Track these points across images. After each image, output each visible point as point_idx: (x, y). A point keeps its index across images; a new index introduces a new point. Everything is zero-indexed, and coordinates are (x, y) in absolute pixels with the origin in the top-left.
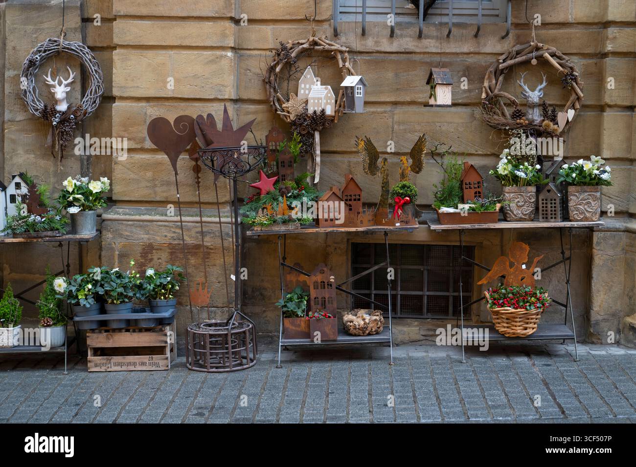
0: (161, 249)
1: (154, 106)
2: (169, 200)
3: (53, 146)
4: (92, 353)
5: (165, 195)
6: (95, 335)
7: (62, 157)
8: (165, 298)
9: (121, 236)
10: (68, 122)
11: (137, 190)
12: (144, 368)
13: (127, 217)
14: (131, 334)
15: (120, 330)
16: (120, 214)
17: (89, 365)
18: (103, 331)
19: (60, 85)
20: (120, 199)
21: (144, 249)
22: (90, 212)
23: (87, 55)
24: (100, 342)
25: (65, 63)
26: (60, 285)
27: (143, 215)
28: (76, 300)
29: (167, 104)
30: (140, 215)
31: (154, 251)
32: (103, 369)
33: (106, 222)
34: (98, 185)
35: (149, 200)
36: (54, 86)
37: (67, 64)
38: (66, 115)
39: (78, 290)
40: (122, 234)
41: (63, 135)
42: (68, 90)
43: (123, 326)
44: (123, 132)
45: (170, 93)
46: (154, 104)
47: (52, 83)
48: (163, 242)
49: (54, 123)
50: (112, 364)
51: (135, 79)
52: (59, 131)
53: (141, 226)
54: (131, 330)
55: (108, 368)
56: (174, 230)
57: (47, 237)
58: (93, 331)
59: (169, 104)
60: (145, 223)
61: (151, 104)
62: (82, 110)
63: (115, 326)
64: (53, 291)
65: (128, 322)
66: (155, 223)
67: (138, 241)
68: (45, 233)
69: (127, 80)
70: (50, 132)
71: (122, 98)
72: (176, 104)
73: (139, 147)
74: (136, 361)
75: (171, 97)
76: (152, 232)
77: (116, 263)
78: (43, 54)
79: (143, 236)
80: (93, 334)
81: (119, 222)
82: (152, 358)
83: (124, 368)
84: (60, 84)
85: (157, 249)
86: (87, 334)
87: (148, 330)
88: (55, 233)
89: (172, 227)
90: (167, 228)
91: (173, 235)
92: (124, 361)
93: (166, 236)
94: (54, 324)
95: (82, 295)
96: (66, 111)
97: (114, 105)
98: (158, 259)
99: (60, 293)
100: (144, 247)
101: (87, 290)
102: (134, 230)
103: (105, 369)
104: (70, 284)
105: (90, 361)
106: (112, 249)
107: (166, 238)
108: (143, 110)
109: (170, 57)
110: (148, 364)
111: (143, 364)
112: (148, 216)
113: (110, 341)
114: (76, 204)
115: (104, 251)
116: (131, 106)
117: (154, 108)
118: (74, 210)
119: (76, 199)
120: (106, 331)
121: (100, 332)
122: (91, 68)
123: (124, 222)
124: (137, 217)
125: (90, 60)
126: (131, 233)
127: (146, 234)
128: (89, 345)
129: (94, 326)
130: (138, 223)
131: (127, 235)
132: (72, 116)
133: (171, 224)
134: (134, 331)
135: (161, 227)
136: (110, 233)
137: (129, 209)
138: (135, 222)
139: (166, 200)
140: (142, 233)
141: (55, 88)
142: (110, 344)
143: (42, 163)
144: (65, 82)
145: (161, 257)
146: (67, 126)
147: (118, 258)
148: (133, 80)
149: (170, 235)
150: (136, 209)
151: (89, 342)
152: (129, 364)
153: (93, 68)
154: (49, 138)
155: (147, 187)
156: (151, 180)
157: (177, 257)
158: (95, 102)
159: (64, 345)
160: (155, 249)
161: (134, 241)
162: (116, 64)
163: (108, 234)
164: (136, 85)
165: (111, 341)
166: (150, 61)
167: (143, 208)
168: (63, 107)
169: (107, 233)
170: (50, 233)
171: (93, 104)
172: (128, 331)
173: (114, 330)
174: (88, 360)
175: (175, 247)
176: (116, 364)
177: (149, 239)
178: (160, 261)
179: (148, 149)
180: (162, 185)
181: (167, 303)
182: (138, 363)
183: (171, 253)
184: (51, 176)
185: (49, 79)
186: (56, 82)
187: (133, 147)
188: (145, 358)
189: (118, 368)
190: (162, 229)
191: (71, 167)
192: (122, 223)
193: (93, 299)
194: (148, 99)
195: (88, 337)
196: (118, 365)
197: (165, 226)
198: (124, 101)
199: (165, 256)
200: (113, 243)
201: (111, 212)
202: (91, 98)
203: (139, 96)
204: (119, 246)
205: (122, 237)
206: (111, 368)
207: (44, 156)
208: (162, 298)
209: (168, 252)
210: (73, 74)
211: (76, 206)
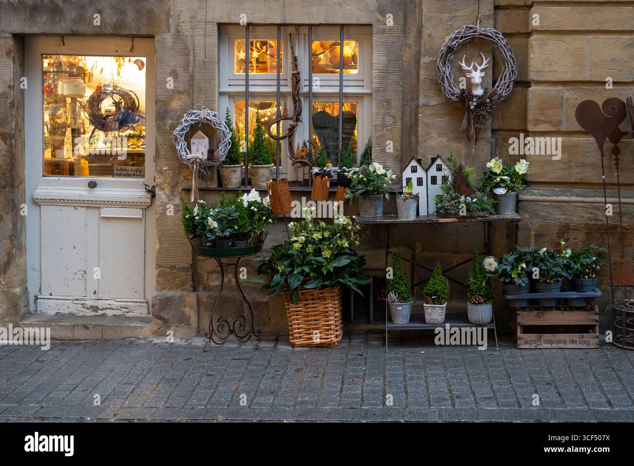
0: (577, 229)
1: (572, 89)
2: (584, 181)
3: (468, 130)
4: (522, 330)
5: (580, 176)
6: (526, 313)
7: (476, 140)
8: (589, 277)
9: (538, 216)
10: (483, 105)
11: (552, 171)
12: (574, 346)
13: (544, 198)
14: (562, 313)
15: (551, 309)
16: (534, 195)
17: (519, 342)
18: (534, 310)
19: (476, 71)
20: (535, 181)
21: (560, 229)
22: (513, 193)
23: (502, 41)
24: (530, 320)
25: (478, 49)
26: (490, 264)
27: (560, 196)
28: (510, 279)
29: (584, 87)
30: (556, 196)
31: (570, 231)
32: (533, 346)
33: (522, 203)
34: (522, 166)
35: (564, 181)
36: (470, 72)
37: (481, 50)
38: (483, 99)
39: (512, 269)
40: (538, 215)
41: (479, 119)
42: (483, 75)
43: (553, 304)
44: (540, 116)
45: (587, 77)
46: (571, 87)
47: (467, 68)
48: (580, 222)
49: (472, 107)
50: (542, 341)
51: (552, 63)
52: (475, 115)
53: (558, 207)
54: (562, 309)
55: (538, 345)
56: (591, 211)
57: (479, 217)
58: (524, 309)
59: (586, 88)
60: (562, 204)
61: (568, 87)
62: (497, 94)
63: (545, 304)
64: (482, 269)
65: (558, 300)
66: (572, 204)
67: (554, 222)
68: (478, 213)
69: (545, 64)
70: (466, 116)
71: (539, 82)
72: (592, 87)
73: (555, 130)
74: (566, 339)
75: (587, 81)
76: (569, 213)
77: (533, 243)
78: (460, 41)
79: (559, 217)
80: (523, 312)
81: (536, 203)
82: (583, 336)
83: (554, 346)
84: (475, 69)
85: (574, 230)
86: (518, 312)
87: (578, 309)
88: (486, 214)
89: (589, 208)
90: (584, 209)
91: (589, 216)
92: (553, 338)
93: (582, 217)
94: (485, 301)
95: (514, 274)
96: (482, 96)
97: (530, 89)
98: (575, 239)
99: (490, 272)
100: (560, 227)
101: (519, 269)
102: (551, 210)
103: (536, 347)
104: (502, 263)
105: (520, 339)
106: (529, 229)
107: (583, 219)
108: (560, 94)
109: (588, 41)
110: (578, 342)
111: (573, 342)
112: (564, 197)
113: (540, 319)
114: (502, 186)
115: (520, 231)
116: (548, 89)
117: (571, 92)
118: (500, 191)
119: (503, 181)
120: (536, 309)
121: (531, 310)
122: (506, 54)
123: (541, 203)
124: (554, 198)
125: (505, 46)
126: (547, 214)
127: (563, 215)
128: (519, 323)
129: (525, 305)
130: (555, 203)
131: (543, 216)
132: (488, 100)
133: (588, 205)
134: (565, 310)
135: (578, 208)
136: (526, 213)
137: (543, 190)
138: (552, 203)
139: (580, 181)
140: (558, 213)
141: (471, 73)
142: (541, 322)
143: (454, 145)
144: (479, 68)
145: (577, 237)
146: (483, 110)
147: (535, 238)
148: (550, 65)
149: (586, 216)
150: (551, 190)
151: (519, 319)
152: (559, 342)
153: (507, 53)
154: (465, 122)
155: (562, 169)
156: (566, 162)
157: (594, 238)
158: (508, 87)
159: (492, 322)
160: (572, 230)
161: (551, 221)
162: (535, 49)
163: (525, 215)
164: (553, 69)
165: (542, 318)
166: (568, 46)
167: (557, 189)
168: (479, 92)
169: (524, 213)
170: (481, 214)
171: (507, 88)
172: (558, 309)
173: (545, 309)
174: (518, 337)
175: (591, 227)
176: (546, 342)
177: (565, 220)
178: (576, 241)
179: (563, 132)
180: (577, 167)
181: (592, 283)
182: (568, 341)
183: (588, 234)
184: (463, 158)
185: (463, 65)
186: (472, 67)
187: (549, 130)
188: (576, 336)
189: (549, 346)
190: (578, 210)
191: (482, 150)
192: (539, 204)
193: (527, 278)
194: (564, 83)
195: (519, 314)
196: (548, 343)
197: (582, 207)
198: (540, 85)
199: (581, 236)
200: (530, 223)
201: (527, 193)
202: (505, 83)
203: (557, 80)
204: (535, 226)
205: (539, 218)
206: (541, 345)
207: (457, 139)
208: (586, 277)
209: (585, 232)
210: (486, 60)
211: (502, 187)
